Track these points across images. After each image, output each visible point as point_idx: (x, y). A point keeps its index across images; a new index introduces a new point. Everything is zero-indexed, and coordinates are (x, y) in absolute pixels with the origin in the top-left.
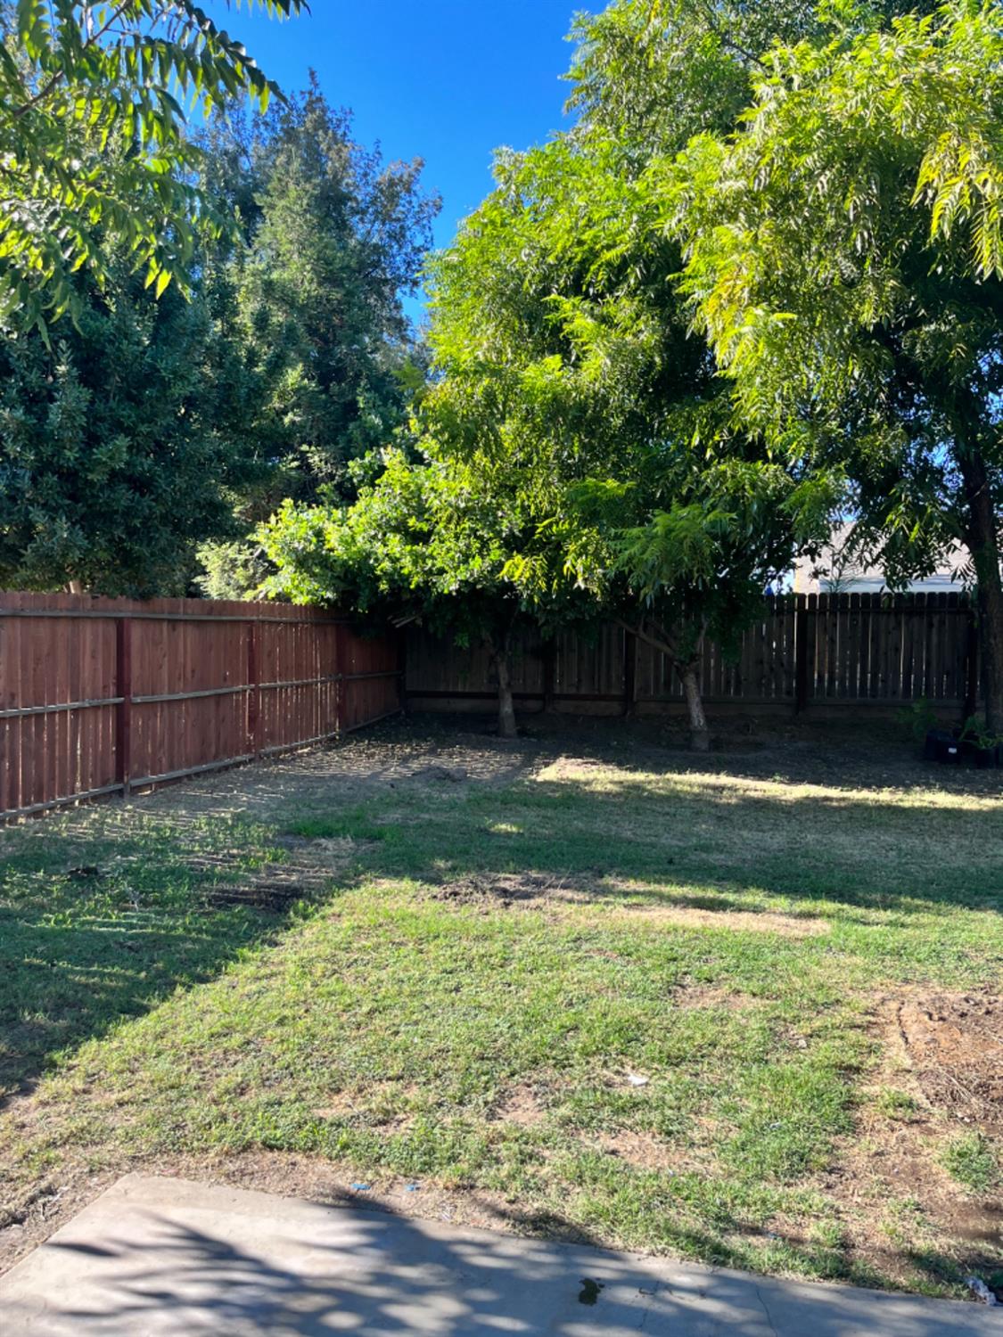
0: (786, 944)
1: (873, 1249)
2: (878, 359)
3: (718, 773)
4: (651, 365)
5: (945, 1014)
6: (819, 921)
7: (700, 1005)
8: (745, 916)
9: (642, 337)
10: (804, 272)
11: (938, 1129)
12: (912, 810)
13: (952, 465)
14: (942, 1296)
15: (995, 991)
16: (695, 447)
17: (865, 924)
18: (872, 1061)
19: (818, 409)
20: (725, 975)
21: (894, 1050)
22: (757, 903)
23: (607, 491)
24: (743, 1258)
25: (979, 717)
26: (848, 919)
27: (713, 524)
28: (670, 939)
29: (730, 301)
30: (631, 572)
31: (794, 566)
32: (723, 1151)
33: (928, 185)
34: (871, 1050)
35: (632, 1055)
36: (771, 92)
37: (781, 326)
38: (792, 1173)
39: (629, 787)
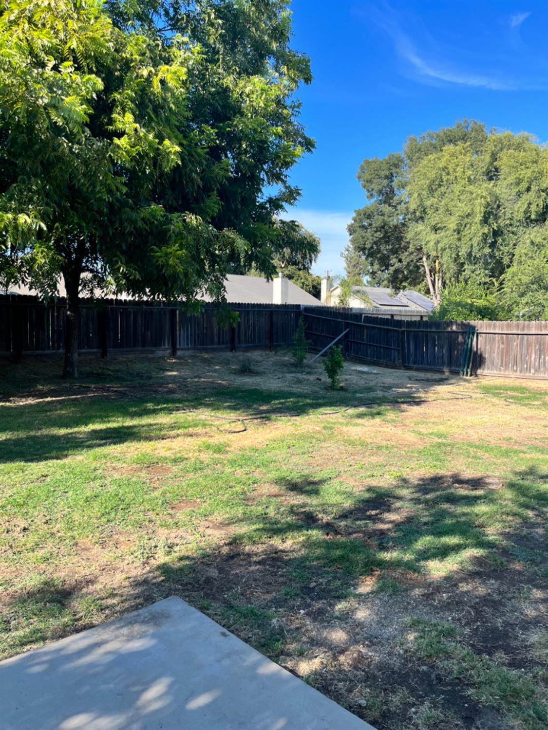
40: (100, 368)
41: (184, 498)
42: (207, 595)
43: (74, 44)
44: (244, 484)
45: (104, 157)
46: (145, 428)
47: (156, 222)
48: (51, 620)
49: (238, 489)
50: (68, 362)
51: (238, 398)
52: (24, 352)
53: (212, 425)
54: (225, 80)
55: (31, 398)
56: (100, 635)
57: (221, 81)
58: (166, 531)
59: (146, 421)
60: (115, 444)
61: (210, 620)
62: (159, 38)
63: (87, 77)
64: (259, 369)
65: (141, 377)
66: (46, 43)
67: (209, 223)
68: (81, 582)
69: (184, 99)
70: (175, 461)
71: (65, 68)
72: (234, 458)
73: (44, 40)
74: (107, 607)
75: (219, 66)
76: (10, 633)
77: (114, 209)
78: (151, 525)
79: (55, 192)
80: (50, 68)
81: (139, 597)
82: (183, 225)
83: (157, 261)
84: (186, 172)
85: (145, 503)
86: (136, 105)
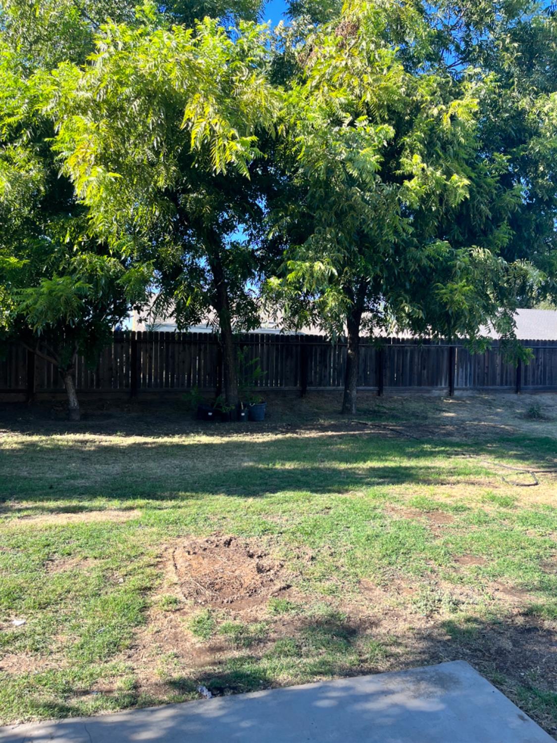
0: (116, 526)
1: (151, 685)
2: (168, 207)
3: (84, 433)
4: (39, 191)
5: (196, 550)
6: (135, 511)
7: (62, 570)
8: (94, 513)
9: (31, 173)
10: (127, 153)
11: (189, 611)
12: (189, 445)
13: (209, 268)
14: (185, 701)
15: (221, 534)
16: (68, 243)
17: (160, 509)
18: (159, 581)
19: (137, 230)
20: (79, 549)
21: (170, 574)
22: (101, 505)
23: (10, 264)
24: (77, 710)
25: (223, 397)
26: (151, 508)
27: (79, 289)
28: (46, 534)
29: (84, 161)
30: (27, 314)
31: (128, 316)
32: (70, 652)
33: (189, 120)
34: (158, 576)
35: (16, 608)
36: (106, 48)
37: (114, 180)
38: (110, 654)
39: (28, 445)
40: (377, 406)
41: (469, 552)
42: (500, 668)
43: (368, 97)
44: (539, 547)
45: (393, 200)
46: (422, 470)
47: (441, 258)
48: (338, 654)
49: (532, 551)
50: (347, 398)
51: (525, 446)
52: (308, 388)
53: (495, 474)
54: (520, 103)
55: (314, 431)
56: (387, 684)
57: (516, 104)
58: (450, 586)
59: (423, 463)
60: (393, 484)
61: (505, 697)
62: (449, 75)
63: (381, 127)
64: (550, 414)
65: (417, 417)
66: (343, 101)
67: (498, 255)
68: (365, 622)
69: (474, 131)
70: (457, 509)
71: (360, 122)
72: (525, 515)
73: (341, 98)
74: (392, 655)
75: (514, 90)
76: (302, 659)
77: (398, 250)
78: (434, 576)
79: (346, 239)
80: (346, 125)
81: (424, 653)
82: (470, 261)
83: (442, 299)
84: (473, 205)
85: (426, 551)
86: (425, 145)
